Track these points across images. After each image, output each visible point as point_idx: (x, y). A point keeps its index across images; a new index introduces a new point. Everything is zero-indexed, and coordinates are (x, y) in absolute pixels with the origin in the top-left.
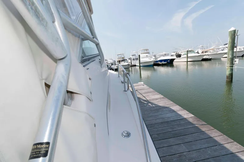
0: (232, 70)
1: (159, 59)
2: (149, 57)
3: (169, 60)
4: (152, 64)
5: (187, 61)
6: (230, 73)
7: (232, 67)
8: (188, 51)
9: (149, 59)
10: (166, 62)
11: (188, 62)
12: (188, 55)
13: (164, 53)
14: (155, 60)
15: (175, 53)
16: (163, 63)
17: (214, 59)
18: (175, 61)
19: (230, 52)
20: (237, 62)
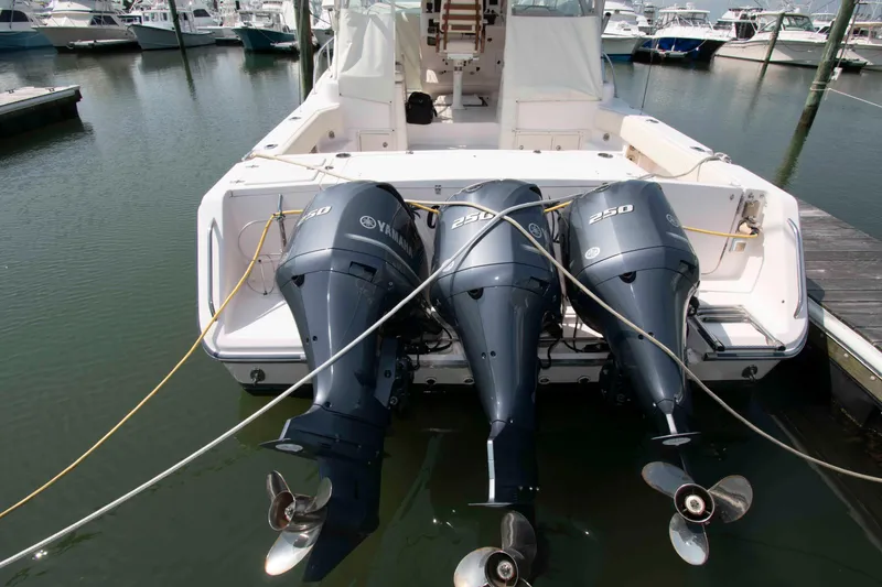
0: (819, 95)
1: (660, 34)
2: (625, 18)
3: (698, 42)
4: (629, 50)
5: (767, 62)
6: (813, 103)
7: (823, 87)
8: (783, 15)
9: (623, 26)
10: (683, 51)
11: (769, 65)
12: (777, 35)
13: (690, 9)
14: (643, 34)
15: (741, 13)
16: (673, 52)
17: (870, 70)
18: (721, 51)
19: (830, 49)
20: (835, 77)
